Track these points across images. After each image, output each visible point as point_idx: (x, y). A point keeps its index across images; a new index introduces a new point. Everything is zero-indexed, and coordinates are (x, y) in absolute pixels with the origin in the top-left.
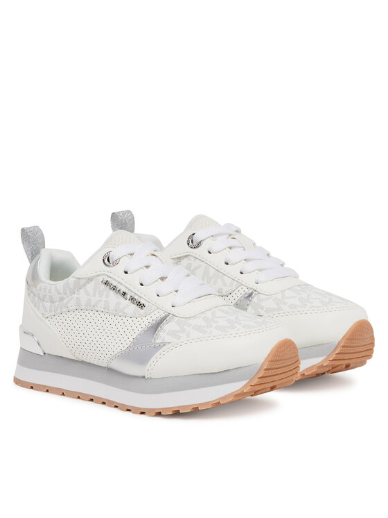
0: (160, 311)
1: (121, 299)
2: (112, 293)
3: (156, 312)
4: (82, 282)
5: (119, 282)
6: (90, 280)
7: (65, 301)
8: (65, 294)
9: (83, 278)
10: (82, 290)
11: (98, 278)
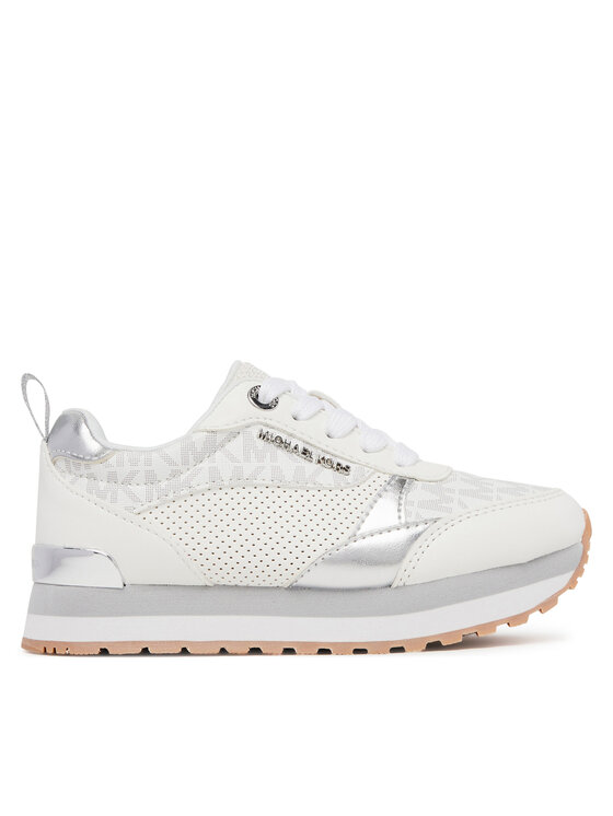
0: (381, 475)
1: (301, 461)
2: (281, 453)
3: (375, 477)
4: (220, 438)
5: (291, 435)
6: (234, 434)
7: (183, 477)
8: (185, 462)
9: (221, 431)
10: (218, 454)
11: (249, 429)
